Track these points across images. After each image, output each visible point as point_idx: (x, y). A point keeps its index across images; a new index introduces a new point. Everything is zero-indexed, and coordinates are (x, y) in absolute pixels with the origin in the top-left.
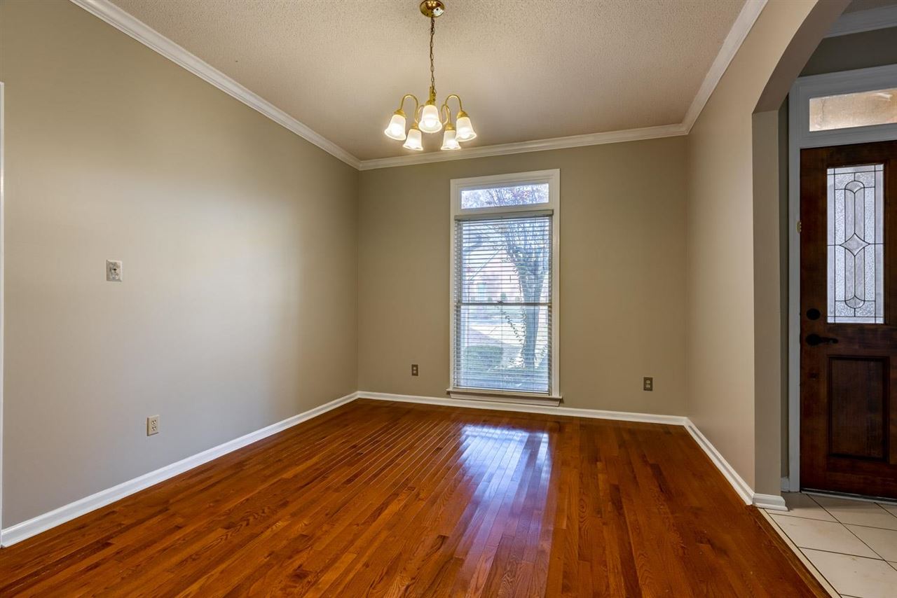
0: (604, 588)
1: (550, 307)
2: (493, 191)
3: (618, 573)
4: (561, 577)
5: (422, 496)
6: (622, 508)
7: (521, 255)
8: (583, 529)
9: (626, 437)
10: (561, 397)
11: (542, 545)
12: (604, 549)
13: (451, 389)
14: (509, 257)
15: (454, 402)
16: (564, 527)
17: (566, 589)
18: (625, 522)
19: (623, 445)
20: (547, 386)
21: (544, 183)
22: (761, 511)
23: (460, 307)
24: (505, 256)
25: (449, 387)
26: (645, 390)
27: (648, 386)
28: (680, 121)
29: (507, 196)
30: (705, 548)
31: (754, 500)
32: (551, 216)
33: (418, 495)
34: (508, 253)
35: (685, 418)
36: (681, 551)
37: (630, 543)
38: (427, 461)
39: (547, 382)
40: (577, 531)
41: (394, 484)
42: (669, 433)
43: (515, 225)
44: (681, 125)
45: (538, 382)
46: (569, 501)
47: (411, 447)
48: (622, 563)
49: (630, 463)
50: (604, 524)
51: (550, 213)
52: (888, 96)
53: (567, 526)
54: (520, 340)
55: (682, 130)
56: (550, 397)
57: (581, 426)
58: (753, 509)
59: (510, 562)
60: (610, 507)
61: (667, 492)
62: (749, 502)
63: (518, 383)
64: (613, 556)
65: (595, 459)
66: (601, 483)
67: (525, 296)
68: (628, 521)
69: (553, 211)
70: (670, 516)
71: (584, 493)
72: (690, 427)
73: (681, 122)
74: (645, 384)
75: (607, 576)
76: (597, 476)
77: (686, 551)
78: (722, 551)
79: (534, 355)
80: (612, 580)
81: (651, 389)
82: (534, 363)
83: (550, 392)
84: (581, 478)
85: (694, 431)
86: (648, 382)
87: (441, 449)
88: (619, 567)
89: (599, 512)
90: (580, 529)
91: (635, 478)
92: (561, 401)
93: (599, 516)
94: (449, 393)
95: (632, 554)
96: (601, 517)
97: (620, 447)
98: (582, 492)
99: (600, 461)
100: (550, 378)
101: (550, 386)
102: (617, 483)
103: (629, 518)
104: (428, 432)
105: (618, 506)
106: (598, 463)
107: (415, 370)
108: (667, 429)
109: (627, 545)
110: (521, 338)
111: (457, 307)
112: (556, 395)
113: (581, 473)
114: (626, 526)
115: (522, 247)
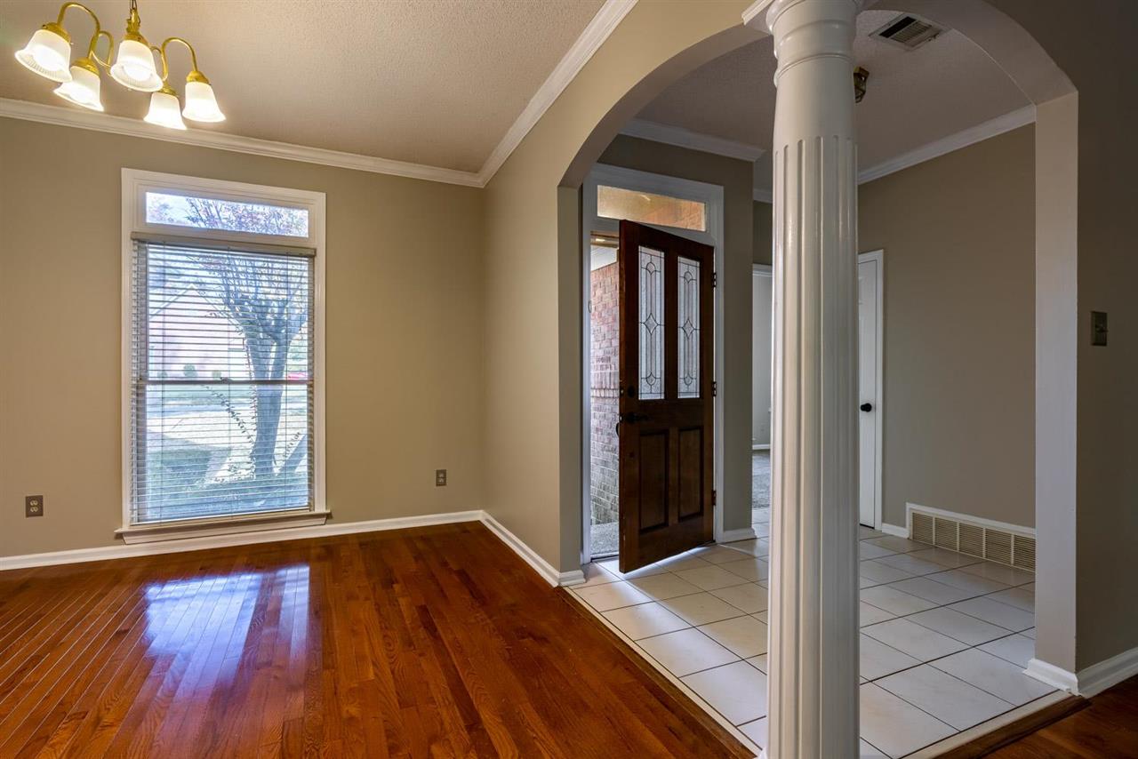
0: (439, 728)
1: (311, 386)
2: (198, 202)
3: (450, 703)
4: (384, 739)
5: (107, 719)
6: (436, 630)
7: (250, 308)
8: (396, 672)
9: (420, 545)
10: (329, 511)
11: (348, 711)
12: (427, 684)
13: (125, 528)
14: (227, 309)
15: (129, 550)
16: (371, 676)
17: (393, 749)
18: (444, 645)
19: (419, 557)
20: (307, 498)
21: (302, 209)
22: (566, 589)
23: (144, 388)
24: (222, 308)
25: (121, 525)
26: (437, 485)
27: (441, 480)
28: (475, 170)
29: (226, 214)
30: (528, 641)
31: (560, 580)
32: (312, 257)
33: (98, 720)
34: (227, 304)
35: (481, 511)
36: (507, 655)
37: (454, 666)
38: (100, 662)
39: (306, 493)
40: (391, 676)
41: (32, 722)
42: (466, 531)
43: (240, 262)
44: (477, 175)
45: (291, 494)
46: (371, 644)
47: (54, 645)
48: (452, 691)
49: (433, 576)
50: (421, 655)
51: (309, 252)
52: (649, 199)
53: (376, 675)
54: (249, 437)
55: (478, 181)
56: (312, 513)
57: (361, 545)
58: (560, 590)
59: (306, 753)
60: (422, 633)
61: (481, 598)
62: (555, 584)
63: (257, 500)
64: (439, 686)
65: (389, 583)
66: (403, 608)
67: (256, 370)
68: (446, 643)
69: (315, 250)
70: (489, 621)
71: (386, 628)
72: (488, 521)
73: (476, 172)
74: (438, 477)
75: (438, 714)
76: (397, 601)
77: (512, 653)
78: (542, 640)
79: (272, 457)
80: (444, 714)
81: (444, 484)
82: (271, 468)
83: (311, 506)
84: (378, 610)
85: (492, 524)
86: (441, 475)
87: (126, 631)
88: (450, 697)
89: (410, 644)
90: (393, 672)
91: (442, 591)
92: (328, 516)
93: (413, 648)
94: (120, 536)
95: (460, 678)
96: (415, 649)
97: (416, 559)
98: (383, 626)
99: (397, 582)
100: (311, 486)
101: (311, 498)
102: (423, 604)
103: (447, 638)
104: (85, 611)
105: (430, 628)
106: (395, 585)
107: (35, 507)
108: (463, 527)
109: (452, 669)
110: (251, 433)
111: (137, 388)
112: (320, 508)
113: (376, 604)
114: (446, 648)
115: (251, 296)
